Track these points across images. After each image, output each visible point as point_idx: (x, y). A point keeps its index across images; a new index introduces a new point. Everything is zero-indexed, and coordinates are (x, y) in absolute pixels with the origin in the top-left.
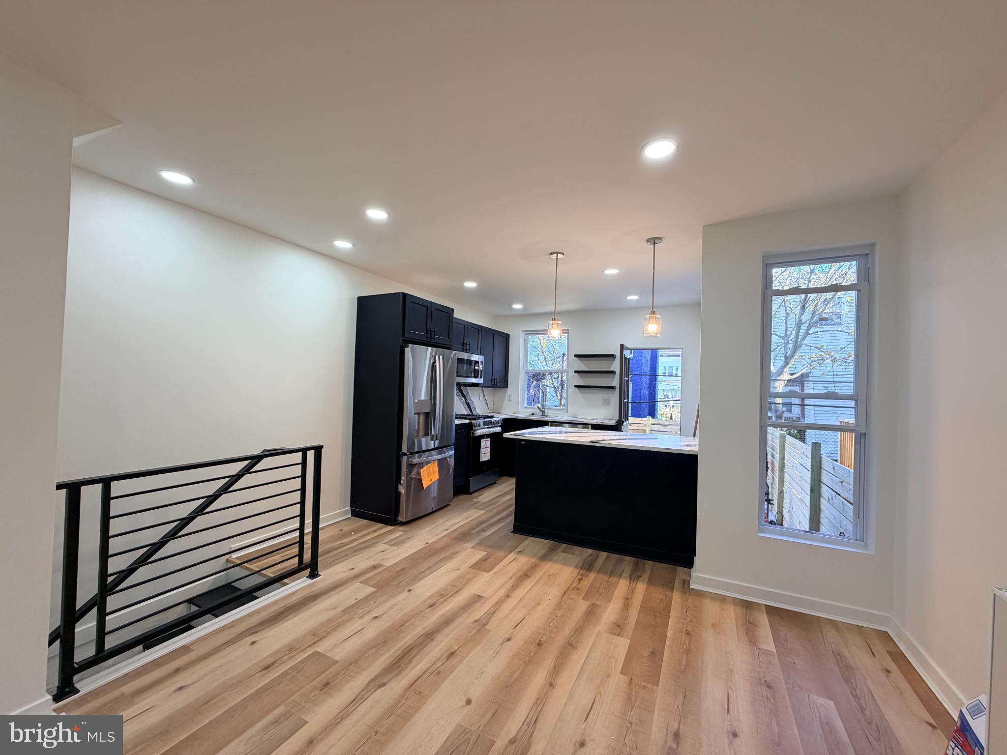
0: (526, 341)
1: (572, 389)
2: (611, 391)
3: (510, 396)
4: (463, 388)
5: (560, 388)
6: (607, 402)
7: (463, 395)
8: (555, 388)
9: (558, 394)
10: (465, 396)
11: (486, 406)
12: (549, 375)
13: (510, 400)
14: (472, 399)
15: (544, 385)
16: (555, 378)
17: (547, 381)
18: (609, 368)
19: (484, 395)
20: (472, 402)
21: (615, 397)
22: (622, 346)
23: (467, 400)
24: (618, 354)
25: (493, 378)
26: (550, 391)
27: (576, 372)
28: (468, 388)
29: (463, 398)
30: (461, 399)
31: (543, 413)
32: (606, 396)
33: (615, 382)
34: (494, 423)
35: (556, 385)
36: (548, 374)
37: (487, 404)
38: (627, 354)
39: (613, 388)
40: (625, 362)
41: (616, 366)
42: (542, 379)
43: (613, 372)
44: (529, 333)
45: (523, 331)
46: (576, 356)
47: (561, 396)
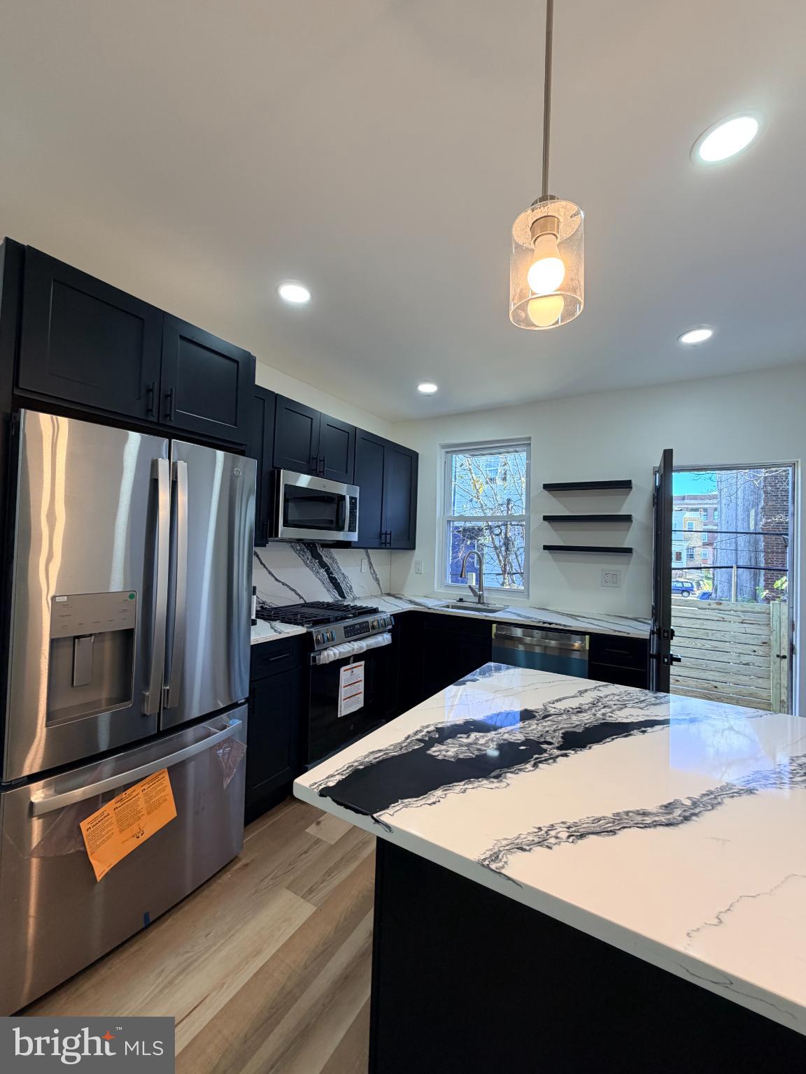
0: (448, 467)
2: (622, 557)
3: (418, 563)
4: (322, 552)
5: (503, 549)
6: (612, 581)
7: (323, 565)
8: (496, 548)
9: (501, 558)
10: (326, 565)
11: (375, 583)
12: (488, 531)
13: (418, 572)
14: (343, 571)
15: (481, 544)
16: (497, 535)
17: (486, 539)
18: (619, 511)
19: (370, 563)
20: (345, 577)
23: (332, 573)
25: (384, 532)
26: (489, 553)
27: (546, 518)
28: (333, 551)
29: (322, 571)
30: (318, 572)
31: (481, 599)
32: (611, 567)
34: (373, 627)
35: (497, 544)
36: (486, 529)
37: (377, 580)
39: (626, 550)
41: (632, 507)
42: (477, 535)
43: (627, 519)
44: (453, 449)
45: (443, 447)
46: (546, 487)
47: (505, 561)
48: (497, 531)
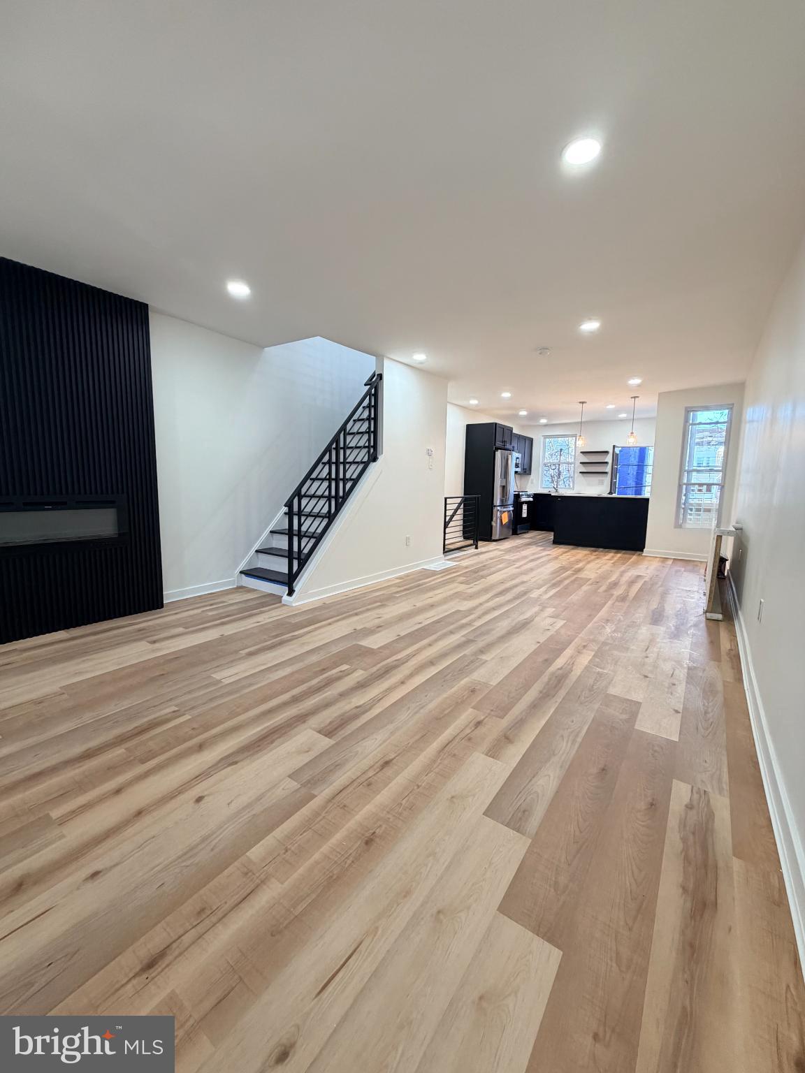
0: (544, 443)
1: (577, 475)
2: (605, 475)
3: (532, 480)
6: (601, 483)
13: (532, 483)
18: (604, 460)
21: (607, 479)
22: (614, 447)
24: (611, 451)
25: (525, 468)
27: (581, 463)
31: (557, 491)
32: (601, 478)
33: (608, 469)
34: (528, 495)
38: (617, 451)
39: (606, 473)
40: (615, 457)
41: (609, 459)
43: (607, 463)
44: (546, 437)
45: (542, 436)
46: (581, 452)
48: (554, 467)
